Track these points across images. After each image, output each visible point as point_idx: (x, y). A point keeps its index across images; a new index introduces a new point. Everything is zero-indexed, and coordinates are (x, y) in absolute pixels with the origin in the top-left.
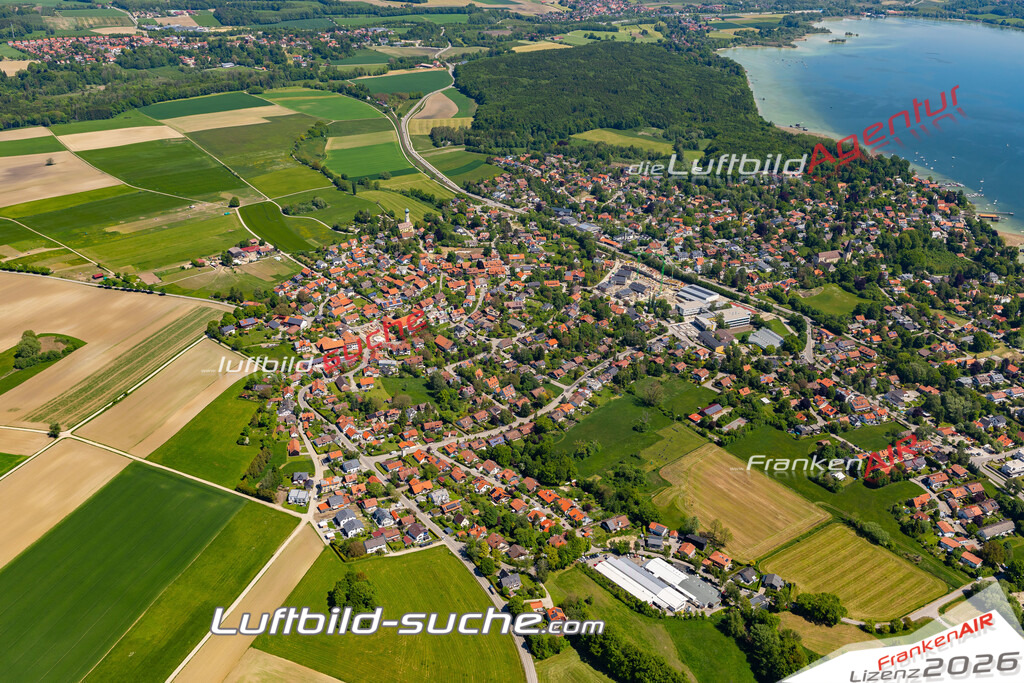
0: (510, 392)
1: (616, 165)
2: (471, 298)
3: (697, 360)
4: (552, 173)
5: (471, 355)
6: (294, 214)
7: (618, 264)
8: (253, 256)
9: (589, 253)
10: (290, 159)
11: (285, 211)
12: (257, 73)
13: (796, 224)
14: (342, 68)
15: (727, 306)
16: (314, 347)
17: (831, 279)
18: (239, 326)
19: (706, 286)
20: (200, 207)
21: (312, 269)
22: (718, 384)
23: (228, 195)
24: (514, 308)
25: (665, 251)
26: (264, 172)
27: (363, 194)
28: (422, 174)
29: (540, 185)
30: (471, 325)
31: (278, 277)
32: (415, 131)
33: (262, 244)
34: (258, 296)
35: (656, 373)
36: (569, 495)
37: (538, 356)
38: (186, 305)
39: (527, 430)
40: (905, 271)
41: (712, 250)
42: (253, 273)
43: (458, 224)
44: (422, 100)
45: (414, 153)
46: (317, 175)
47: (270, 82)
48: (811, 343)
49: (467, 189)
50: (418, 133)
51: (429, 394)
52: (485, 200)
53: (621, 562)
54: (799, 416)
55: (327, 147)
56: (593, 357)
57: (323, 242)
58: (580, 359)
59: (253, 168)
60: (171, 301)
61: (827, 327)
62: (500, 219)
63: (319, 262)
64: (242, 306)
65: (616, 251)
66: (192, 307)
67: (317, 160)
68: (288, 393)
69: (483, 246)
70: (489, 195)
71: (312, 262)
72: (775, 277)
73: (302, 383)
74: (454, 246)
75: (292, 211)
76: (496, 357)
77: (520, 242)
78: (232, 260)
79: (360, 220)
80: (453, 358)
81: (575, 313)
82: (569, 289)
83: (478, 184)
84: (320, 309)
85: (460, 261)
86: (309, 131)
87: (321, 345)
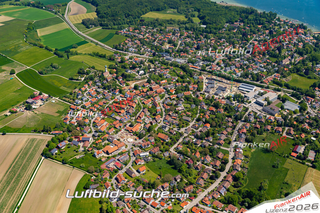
0: (209, 159)
2: (158, 108)
3: (271, 122)
4: (147, 35)
6: (45, 74)
7: (204, 78)
8: (40, 102)
9: (191, 74)
10: (26, 44)
11: (41, 73)
15: (266, 93)
16: (103, 152)
17: (291, 71)
18: (58, 147)
19: (248, 83)
22: (288, 134)
24: (181, 110)
25: (219, 68)
27: (73, 58)
28: (90, 43)
30: (167, 123)
31: (60, 113)
32: (74, 22)
33: (40, 94)
35: (261, 133)
37: (207, 135)
39: (230, 179)
41: (238, 64)
42: (45, 112)
43: (125, 68)
45: (80, 33)
49: (116, 48)
51: (172, 168)
52: (126, 53)
55: (39, 35)
57: (69, 87)
58: (225, 132)
59: (11, 51)
60: (11, 137)
61: (308, 95)
62: (142, 62)
63: (76, 101)
64: (52, 134)
65: (199, 71)
66: (25, 140)
67: (39, 43)
68: (108, 186)
69: (144, 78)
70: (127, 50)
71: (72, 101)
72: (270, 74)
73: (111, 178)
74: (132, 80)
75: (44, 72)
76: (189, 139)
77: (159, 73)
78: (31, 107)
79: (81, 73)
80: (171, 144)
81: (206, 107)
82: (194, 94)
83: (119, 45)
84: (92, 128)
85: (140, 88)
86: (27, 28)
87: (107, 151)
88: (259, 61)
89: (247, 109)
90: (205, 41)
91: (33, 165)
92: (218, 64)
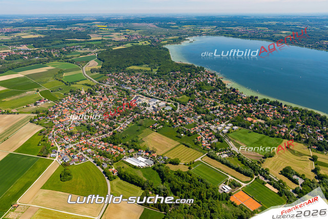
1: (136, 74)
3: (152, 115)
4: (121, 76)
6: (54, 92)
7: (135, 96)
9: (129, 94)
11: (52, 91)
12: (45, 59)
14: (68, 56)
15: (160, 102)
17: (184, 94)
18: (38, 119)
19: (156, 98)
20: (29, 93)
21: (58, 104)
22: (157, 119)
23: (36, 89)
24: (109, 108)
26: (46, 83)
27: (72, 86)
28: (88, 80)
29: (118, 80)
31: (49, 107)
33: (45, 99)
34: (43, 112)
35: (143, 118)
36: (121, 147)
37: (115, 118)
38: (25, 116)
39: (111, 134)
40: (201, 90)
41: (158, 90)
42: (42, 106)
43: (96, 90)
44: (89, 62)
45: (86, 75)
47: (48, 61)
48: (179, 108)
49: (99, 82)
50: (88, 70)
51: (87, 129)
52: (104, 84)
53: (131, 159)
54: (175, 124)
55: (63, 75)
56: (128, 117)
57: (61, 97)
58: (125, 117)
60: (20, 115)
61: (183, 104)
63: (60, 102)
64: (39, 114)
65: (135, 93)
67: (61, 79)
68: (51, 132)
72: (172, 95)
73: (55, 130)
74: (95, 95)
78: (37, 104)
79: (71, 92)
83: (102, 81)
84: (60, 113)
85: (96, 99)
86: (59, 72)
87: (60, 121)
88: (171, 89)
91: (23, 125)
92: (148, 90)
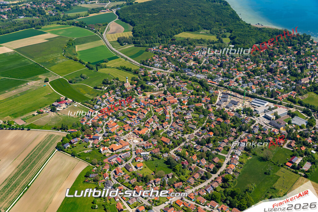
0: (204, 162)
2: (168, 116)
3: (275, 135)
4: (175, 53)
5: (179, 144)
6: (74, 83)
7: (220, 92)
8: (64, 106)
9: (207, 88)
10: (64, 57)
11: (70, 82)
12: (35, 20)
13: (282, 66)
14: (70, 15)
15: (276, 108)
16: (108, 149)
17: (310, 90)
18: (71, 143)
19: (262, 99)
21: (93, 109)
23: (42, 77)
24: (188, 119)
25: (236, 84)
26: (55, 64)
27: (101, 70)
28: (121, 58)
30: (173, 129)
32: (110, 40)
33: (66, 99)
34: (73, 126)
37: (208, 141)
38: (42, 135)
39: (220, 180)
41: (256, 82)
42: (66, 114)
43: (146, 81)
44: (108, 26)
45: (113, 49)
46: (77, 64)
49: (143, 63)
50: (112, 40)
51: (168, 167)
52: (152, 68)
55: (77, 50)
57: (92, 95)
58: (226, 140)
59: (49, 63)
62: (163, 76)
63: (95, 106)
64: (68, 132)
65: (216, 86)
66: (45, 135)
67: (75, 57)
68: (106, 176)
69: (162, 90)
70: (153, 66)
71: (92, 106)
72: (286, 91)
73: (110, 170)
74: (150, 91)
75: (73, 81)
76: (190, 144)
77: (176, 86)
78: (56, 109)
79: (105, 83)
80: (172, 147)
81: (213, 118)
82: (206, 106)
83: (147, 61)
84: (104, 129)
85: (156, 98)
86: (67, 44)
87: (112, 149)
88: (279, 79)
89: (254, 122)
90: (229, 60)
91: (47, 155)
92: (236, 81)
